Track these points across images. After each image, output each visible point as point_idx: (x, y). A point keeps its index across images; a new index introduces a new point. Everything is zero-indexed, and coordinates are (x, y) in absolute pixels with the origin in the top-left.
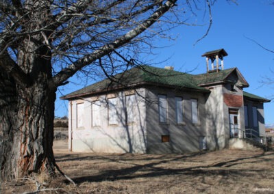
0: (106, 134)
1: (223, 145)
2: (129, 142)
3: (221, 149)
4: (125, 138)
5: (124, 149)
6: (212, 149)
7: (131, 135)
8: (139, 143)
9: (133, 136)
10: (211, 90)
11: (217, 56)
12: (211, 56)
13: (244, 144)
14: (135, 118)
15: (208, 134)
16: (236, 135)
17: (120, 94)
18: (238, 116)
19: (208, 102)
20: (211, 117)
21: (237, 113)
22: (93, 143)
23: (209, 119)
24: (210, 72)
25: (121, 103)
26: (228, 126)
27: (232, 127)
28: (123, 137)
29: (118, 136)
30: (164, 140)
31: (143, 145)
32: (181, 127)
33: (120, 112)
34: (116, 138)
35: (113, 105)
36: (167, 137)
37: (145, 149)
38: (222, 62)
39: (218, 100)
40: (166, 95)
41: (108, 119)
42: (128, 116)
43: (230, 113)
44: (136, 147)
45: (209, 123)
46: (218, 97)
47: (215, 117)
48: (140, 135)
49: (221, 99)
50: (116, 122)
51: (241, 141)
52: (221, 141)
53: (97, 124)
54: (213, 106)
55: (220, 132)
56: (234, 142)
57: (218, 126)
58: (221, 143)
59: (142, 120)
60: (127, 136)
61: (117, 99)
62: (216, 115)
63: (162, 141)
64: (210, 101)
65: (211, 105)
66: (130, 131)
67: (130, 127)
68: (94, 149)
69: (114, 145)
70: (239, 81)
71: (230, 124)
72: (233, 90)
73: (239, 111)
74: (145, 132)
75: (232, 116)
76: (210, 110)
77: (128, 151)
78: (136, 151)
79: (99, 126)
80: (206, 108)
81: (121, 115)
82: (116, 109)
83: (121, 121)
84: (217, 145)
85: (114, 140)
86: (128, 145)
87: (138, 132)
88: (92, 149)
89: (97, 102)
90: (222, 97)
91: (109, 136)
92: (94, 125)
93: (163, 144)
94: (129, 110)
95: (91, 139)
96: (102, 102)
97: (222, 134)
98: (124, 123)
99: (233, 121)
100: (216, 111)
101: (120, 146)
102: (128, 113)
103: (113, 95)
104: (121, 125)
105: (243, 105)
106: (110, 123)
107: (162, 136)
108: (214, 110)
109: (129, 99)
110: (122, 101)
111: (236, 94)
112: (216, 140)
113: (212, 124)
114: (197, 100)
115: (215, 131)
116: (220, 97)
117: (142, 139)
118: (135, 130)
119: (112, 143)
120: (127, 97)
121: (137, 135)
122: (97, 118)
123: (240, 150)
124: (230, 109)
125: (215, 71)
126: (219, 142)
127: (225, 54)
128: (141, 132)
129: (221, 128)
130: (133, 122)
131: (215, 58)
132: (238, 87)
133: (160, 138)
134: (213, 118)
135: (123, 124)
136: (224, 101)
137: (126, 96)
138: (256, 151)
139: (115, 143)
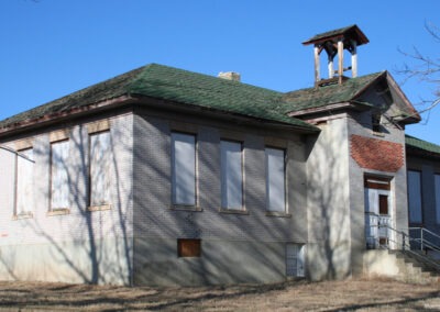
0: (43, 234)
1: (345, 267)
2: (92, 255)
3: (339, 276)
4: (83, 243)
5: (81, 274)
6: (317, 276)
7: (97, 237)
8: (115, 258)
9: (102, 239)
10: (320, 127)
11: (340, 45)
12: (326, 44)
13: (398, 264)
14: (108, 193)
15: (311, 238)
16: (383, 241)
17: (76, 129)
18: (392, 195)
19: (312, 157)
20: (317, 194)
21: (387, 187)
22: (13, 255)
23: (314, 200)
24: (324, 83)
25: (78, 154)
26: (361, 218)
27: (374, 221)
28: (78, 242)
29: (69, 240)
30: (184, 250)
31: (123, 262)
32: (233, 217)
33: (74, 178)
34: (64, 243)
35: (61, 160)
36: (191, 244)
37: (126, 274)
38: (354, 58)
39: (336, 152)
40: (195, 135)
41: (50, 195)
42: (93, 188)
43: (367, 185)
44: (107, 269)
45: (313, 210)
46: (335, 145)
47: (326, 195)
48: (117, 237)
49: (343, 149)
50: (65, 204)
51: (394, 257)
52: (342, 256)
53: (26, 210)
54: (323, 167)
55: (339, 233)
56: (374, 261)
57: (335, 218)
58: (341, 262)
59: (124, 198)
60: (87, 238)
61: (69, 144)
62: (330, 191)
63: (180, 254)
64: (318, 153)
65: (318, 165)
66: (95, 225)
67: (95, 215)
68: (15, 273)
69: (60, 262)
70: (393, 106)
71: (367, 213)
72: (377, 128)
73: (393, 182)
74: (129, 228)
75: (374, 194)
76: (316, 177)
77: (90, 277)
78: (108, 277)
79: (30, 214)
80: (307, 172)
81: (76, 185)
82: (66, 168)
83: (76, 199)
84: (331, 267)
85: (60, 250)
86: (90, 263)
87: (113, 229)
88: (11, 272)
89: (26, 153)
90: (346, 145)
91: (49, 238)
92: (19, 211)
93: (180, 261)
94: (95, 170)
95: (10, 246)
96: (38, 152)
97: (342, 238)
98: (84, 205)
99: (375, 206)
100: (330, 179)
101: (71, 264)
102: (93, 180)
103: (61, 135)
104: (75, 209)
105: (404, 168)
106: (55, 205)
107: (180, 241)
108: (324, 178)
109: (97, 143)
110: (80, 147)
111: (387, 138)
112: (329, 253)
113: (319, 212)
114: (285, 150)
115: (327, 230)
116: (340, 144)
117: (121, 247)
118: (107, 224)
119: (54, 257)
120: (93, 138)
121: (111, 235)
122: (27, 194)
123: (389, 280)
124: (367, 176)
125: (335, 80)
126: (335, 259)
127: (362, 40)
128: (119, 229)
129: (341, 223)
130: (103, 203)
131: (336, 50)
132: (391, 120)
133: (173, 244)
134: (321, 198)
135: (80, 207)
136: (352, 156)
137: (91, 134)
138: (429, 285)
139: (60, 257)
